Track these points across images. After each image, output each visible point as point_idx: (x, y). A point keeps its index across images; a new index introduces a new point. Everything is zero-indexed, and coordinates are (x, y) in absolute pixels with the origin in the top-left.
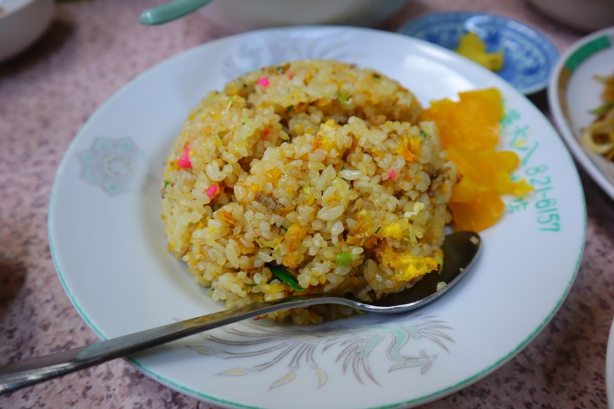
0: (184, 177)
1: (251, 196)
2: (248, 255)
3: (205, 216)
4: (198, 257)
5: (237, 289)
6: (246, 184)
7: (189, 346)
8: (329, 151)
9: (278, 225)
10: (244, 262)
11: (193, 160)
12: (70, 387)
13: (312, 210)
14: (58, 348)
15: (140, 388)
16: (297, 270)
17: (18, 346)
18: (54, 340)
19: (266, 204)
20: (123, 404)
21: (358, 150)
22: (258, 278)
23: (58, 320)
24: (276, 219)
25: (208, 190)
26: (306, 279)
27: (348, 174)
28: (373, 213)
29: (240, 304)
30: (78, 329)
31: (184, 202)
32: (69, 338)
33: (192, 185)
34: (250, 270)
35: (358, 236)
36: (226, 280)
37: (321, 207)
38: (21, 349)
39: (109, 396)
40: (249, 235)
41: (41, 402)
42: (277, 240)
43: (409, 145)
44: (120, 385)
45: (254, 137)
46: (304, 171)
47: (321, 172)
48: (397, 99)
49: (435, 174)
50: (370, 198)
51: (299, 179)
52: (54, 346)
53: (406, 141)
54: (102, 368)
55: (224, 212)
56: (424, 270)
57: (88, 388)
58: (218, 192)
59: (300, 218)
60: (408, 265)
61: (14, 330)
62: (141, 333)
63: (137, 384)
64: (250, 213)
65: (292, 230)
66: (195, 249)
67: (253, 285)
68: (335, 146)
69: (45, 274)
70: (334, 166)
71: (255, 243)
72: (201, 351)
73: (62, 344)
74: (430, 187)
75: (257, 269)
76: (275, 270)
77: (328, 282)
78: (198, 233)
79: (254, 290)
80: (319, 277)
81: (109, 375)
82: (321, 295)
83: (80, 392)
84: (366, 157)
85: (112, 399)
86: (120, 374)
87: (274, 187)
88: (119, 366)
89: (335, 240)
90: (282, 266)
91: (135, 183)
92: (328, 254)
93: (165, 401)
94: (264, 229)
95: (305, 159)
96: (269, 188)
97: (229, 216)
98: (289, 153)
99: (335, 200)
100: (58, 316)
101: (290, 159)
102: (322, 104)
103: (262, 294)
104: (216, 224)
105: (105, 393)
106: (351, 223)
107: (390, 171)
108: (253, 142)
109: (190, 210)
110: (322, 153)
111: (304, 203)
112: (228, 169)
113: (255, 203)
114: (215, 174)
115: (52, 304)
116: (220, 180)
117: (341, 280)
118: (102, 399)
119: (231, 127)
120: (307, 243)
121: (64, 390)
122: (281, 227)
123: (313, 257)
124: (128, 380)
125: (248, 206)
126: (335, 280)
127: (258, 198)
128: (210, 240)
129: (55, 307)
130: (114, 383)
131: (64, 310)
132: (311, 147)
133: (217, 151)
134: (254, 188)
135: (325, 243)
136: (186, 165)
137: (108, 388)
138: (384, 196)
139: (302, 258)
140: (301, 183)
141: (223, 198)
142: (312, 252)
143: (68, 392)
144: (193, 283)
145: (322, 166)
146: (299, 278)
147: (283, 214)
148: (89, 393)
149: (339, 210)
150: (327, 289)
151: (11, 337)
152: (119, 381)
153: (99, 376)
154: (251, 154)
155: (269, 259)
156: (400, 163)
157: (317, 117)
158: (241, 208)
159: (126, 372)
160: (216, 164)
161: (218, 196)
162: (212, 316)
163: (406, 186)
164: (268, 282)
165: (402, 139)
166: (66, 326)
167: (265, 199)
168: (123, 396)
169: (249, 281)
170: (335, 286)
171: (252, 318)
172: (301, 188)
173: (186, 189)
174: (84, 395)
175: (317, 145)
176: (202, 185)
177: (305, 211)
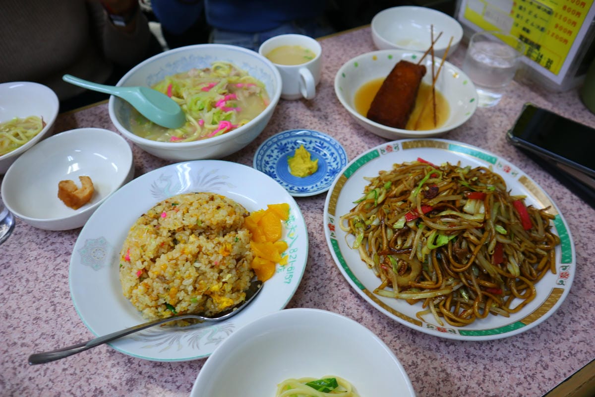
0: (128, 266)
1: (155, 276)
2: (155, 300)
3: (137, 284)
4: (135, 301)
5: (152, 315)
6: (153, 271)
7: (131, 338)
8: (188, 255)
9: (166, 288)
10: (153, 303)
11: (131, 258)
12: (83, 359)
13: (180, 281)
14: (76, 342)
15: (114, 357)
16: (176, 305)
17: (57, 342)
18: (74, 338)
19: (161, 279)
20: (107, 364)
21: (201, 253)
22: (160, 310)
23: (74, 329)
24: (166, 286)
25: (137, 273)
26: (179, 309)
27: (197, 265)
28: (206, 281)
29: (154, 319)
30: (84, 333)
31: (128, 277)
32: (81, 337)
33: (131, 269)
34: (156, 306)
35: (200, 291)
36: (147, 311)
37: (183, 279)
38: (59, 344)
39: (101, 362)
40: (155, 293)
41: (71, 365)
42: (166, 294)
43: (226, 248)
44: (105, 357)
45: (157, 247)
46: (176, 265)
47: (184, 265)
48: (226, 221)
49: (239, 259)
50: (206, 275)
51: (174, 269)
52: (74, 341)
53: (224, 246)
54: (97, 349)
55: (144, 283)
56: (229, 305)
57: (91, 359)
58: (141, 273)
59: (175, 285)
60: (223, 302)
61: (54, 335)
62: (113, 334)
63: (112, 356)
64: (155, 283)
65: (172, 290)
66: (134, 298)
67: (158, 312)
68: (190, 253)
69: (65, 307)
70: (190, 262)
71: (157, 295)
72: (136, 339)
73: (78, 340)
74: (236, 266)
75: (159, 306)
76: (167, 306)
77: (188, 310)
78: (135, 291)
79: (159, 314)
80: (184, 308)
81: (100, 353)
82: (186, 314)
83: (88, 360)
84: (205, 257)
85: (102, 363)
86: (105, 352)
87: (164, 272)
88: (103, 348)
89: (190, 293)
90: (169, 304)
91: (107, 262)
92: (187, 298)
93: (125, 362)
94: (161, 290)
95: (177, 259)
96: (162, 273)
97: (146, 285)
98: (170, 257)
99: (189, 277)
100: (74, 327)
101: (171, 260)
102: (190, 227)
103: (162, 316)
104: (141, 288)
105: (99, 360)
106: (197, 285)
107: (215, 262)
108: (157, 250)
109: (131, 281)
110: (185, 256)
111: (176, 278)
112: (146, 264)
113: (157, 279)
114: (139, 266)
115: (70, 322)
116: (142, 268)
117: (194, 308)
118: (97, 363)
119: (147, 243)
120: (178, 295)
121: (81, 360)
122: (168, 289)
123: (181, 300)
124: (108, 354)
125: (154, 280)
126: (192, 308)
127: (158, 277)
128: (139, 295)
129: (72, 323)
130: (103, 356)
131: (77, 324)
132: (180, 254)
133: (141, 254)
134: (156, 273)
135: (185, 295)
136: (128, 259)
137: (100, 358)
138: (212, 273)
139: (177, 301)
140: (175, 270)
141: (145, 275)
142: (181, 299)
143: (82, 361)
144: (135, 310)
145: (184, 262)
146: (176, 308)
147: (168, 284)
148: (92, 360)
149: (191, 280)
150: (188, 312)
151: (53, 338)
152: (105, 355)
153: (95, 353)
154: (155, 255)
155: (164, 302)
156: (220, 257)
157: (188, 232)
158: (151, 281)
159: (108, 351)
160: (140, 261)
161: (142, 274)
162: (143, 325)
163: (223, 267)
164: (165, 311)
165: (223, 246)
166: (79, 331)
167: (161, 278)
168: (107, 361)
169: (156, 311)
170: (192, 311)
171: (160, 325)
172: (175, 272)
173: (129, 271)
174: (90, 362)
175: (183, 253)
176: (135, 271)
177: (177, 282)
